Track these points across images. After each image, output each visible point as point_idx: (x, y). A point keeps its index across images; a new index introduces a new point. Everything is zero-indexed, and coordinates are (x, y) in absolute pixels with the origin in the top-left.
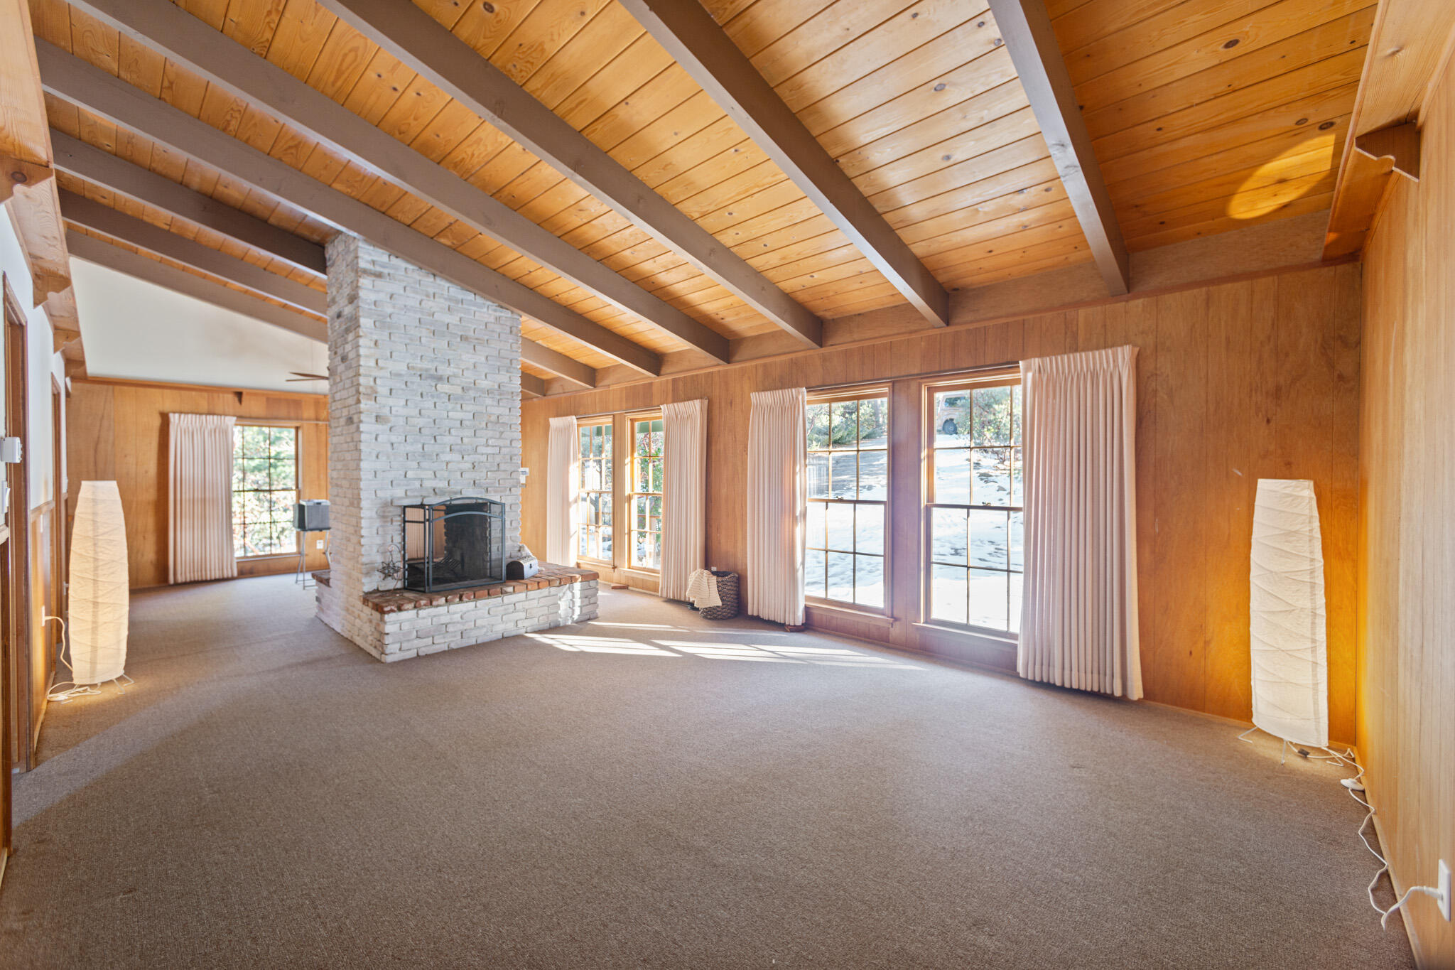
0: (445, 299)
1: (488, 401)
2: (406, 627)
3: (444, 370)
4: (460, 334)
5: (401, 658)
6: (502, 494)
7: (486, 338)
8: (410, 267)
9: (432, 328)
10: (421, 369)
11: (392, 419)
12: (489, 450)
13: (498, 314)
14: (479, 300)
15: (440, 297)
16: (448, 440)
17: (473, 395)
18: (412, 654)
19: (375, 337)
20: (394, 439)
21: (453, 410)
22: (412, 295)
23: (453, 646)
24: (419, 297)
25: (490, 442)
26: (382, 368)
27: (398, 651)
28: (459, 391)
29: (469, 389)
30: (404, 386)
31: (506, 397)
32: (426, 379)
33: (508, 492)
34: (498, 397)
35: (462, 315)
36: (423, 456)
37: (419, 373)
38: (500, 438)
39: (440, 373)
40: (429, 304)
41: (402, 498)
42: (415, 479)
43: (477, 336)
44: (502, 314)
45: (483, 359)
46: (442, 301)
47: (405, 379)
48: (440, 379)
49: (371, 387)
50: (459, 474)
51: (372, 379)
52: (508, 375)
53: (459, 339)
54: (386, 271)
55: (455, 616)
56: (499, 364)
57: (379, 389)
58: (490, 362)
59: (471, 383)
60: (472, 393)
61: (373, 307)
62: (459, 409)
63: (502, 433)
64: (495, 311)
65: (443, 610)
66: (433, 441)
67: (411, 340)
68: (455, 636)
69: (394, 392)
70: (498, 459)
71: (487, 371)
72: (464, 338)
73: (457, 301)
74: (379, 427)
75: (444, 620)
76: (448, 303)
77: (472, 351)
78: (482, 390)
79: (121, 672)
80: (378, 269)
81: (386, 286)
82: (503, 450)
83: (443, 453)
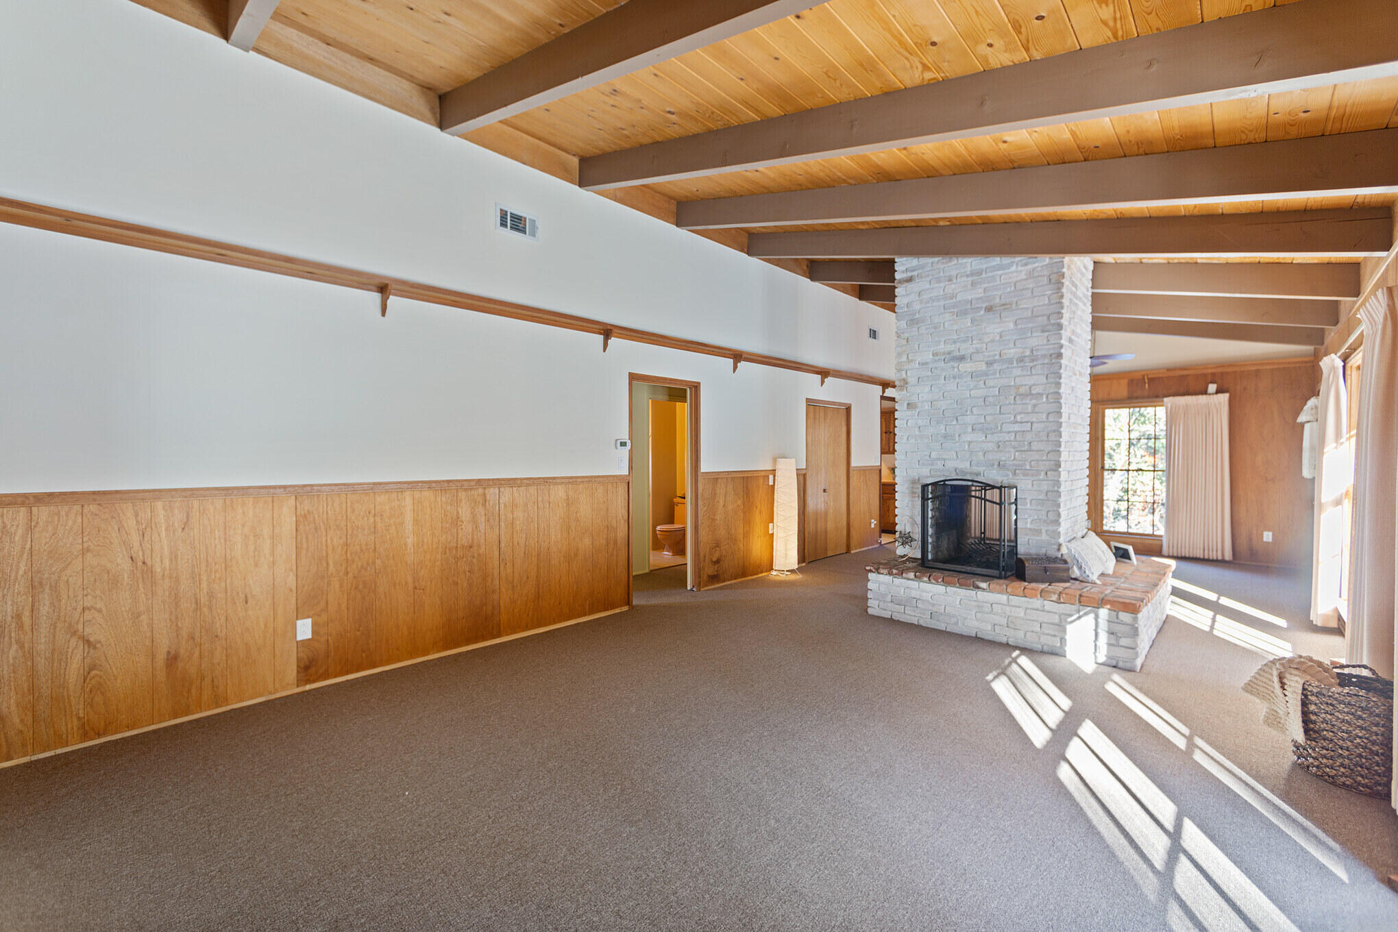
0: (967, 276)
1: (1017, 372)
2: (883, 589)
3: (966, 349)
4: (984, 306)
5: (878, 615)
6: (1036, 478)
7: (1015, 300)
8: (936, 259)
9: (956, 310)
10: (944, 354)
11: (919, 405)
12: (1017, 427)
13: (1030, 267)
14: (1006, 260)
15: (962, 276)
16: (969, 419)
17: (999, 368)
18: (887, 615)
19: (906, 335)
20: (920, 422)
21: (976, 388)
22: (936, 285)
23: (922, 623)
24: (942, 285)
25: (1019, 418)
26: (912, 361)
27: (877, 607)
28: (984, 367)
29: (995, 361)
30: (929, 373)
31: (1040, 362)
32: (949, 361)
33: (1042, 476)
34: (1031, 364)
35: (986, 285)
36: (945, 437)
37: (943, 358)
38: (1033, 412)
39: (962, 353)
40: (951, 288)
41: (927, 477)
42: (938, 459)
43: (1003, 301)
44: (1036, 265)
45: (1011, 325)
46: (965, 279)
47: (930, 366)
48: (962, 358)
49: (904, 379)
50: (981, 453)
51: (904, 372)
52: (1046, 334)
53: (982, 312)
54: (915, 273)
55: (924, 594)
56: (1030, 325)
57: (909, 380)
58: (1019, 327)
59: (996, 355)
60: (996, 367)
61: (906, 309)
62: (983, 386)
63: (1035, 406)
64: (1026, 265)
65: (915, 584)
66: (955, 422)
67: (935, 328)
68: (924, 614)
69: (920, 379)
70: (1029, 437)
71: (1015, 337)
72: (989, 309)
73: (979, 273)
74: (909, 413)
75: (914, 594)
76: (970, 279)
77: (999, 320)
78: (1010, 361)
79: (796, 566)
80: (909, 274)
81: (914, 287)
82: (1035, 425)
83: (965, 433)
